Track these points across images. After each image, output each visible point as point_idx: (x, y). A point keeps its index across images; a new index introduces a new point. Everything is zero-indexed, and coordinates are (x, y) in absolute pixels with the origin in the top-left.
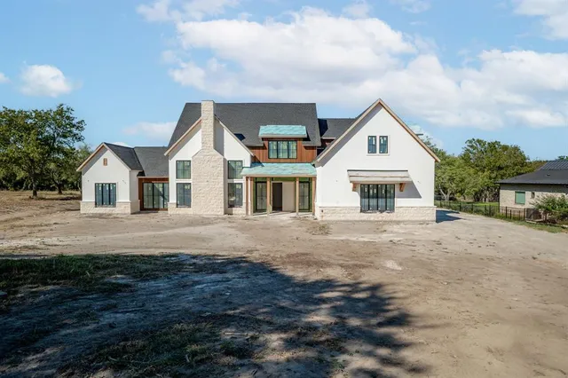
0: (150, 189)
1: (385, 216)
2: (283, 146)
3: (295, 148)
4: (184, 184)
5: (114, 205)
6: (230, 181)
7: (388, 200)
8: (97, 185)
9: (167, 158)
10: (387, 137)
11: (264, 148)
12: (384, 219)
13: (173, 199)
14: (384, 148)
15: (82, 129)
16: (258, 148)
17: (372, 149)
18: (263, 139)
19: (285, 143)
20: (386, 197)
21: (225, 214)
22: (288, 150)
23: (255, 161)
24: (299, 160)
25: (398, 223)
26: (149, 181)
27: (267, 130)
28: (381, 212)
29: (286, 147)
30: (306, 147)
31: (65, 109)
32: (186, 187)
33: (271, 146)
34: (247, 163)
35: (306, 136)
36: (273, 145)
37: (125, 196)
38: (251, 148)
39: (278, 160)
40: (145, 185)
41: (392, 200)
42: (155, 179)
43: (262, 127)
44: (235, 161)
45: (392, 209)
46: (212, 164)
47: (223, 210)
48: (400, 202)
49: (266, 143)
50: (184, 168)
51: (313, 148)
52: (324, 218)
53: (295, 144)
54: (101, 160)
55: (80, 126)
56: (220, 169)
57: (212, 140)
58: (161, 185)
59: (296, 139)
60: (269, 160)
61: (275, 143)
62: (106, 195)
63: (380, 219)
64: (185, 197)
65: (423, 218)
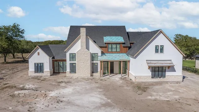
0: (57, 64)
1: (162, 79)
2: (114, 46)
3: (119, 47)
4: (73, 63)
5: (43, 72)
6: (92, 62)
7: (163, 73)
8: (35, 64)
9: (66, 52)
10: (163, 46)
11: (106, 47)
12: (161, 81)
13: (68, 70)
14: (162, 50)
15: (23, 33)
16: (104, 47)
17: (157, 51)
18: (105, 43)
19: (115, 45)
20: (162, 72)
21: (91, 76)
22: (116, 48)
23: (103, 53)
24: (121, 52)
25: (167, 82)
26: (56, 61)
27: (107, 39)
28: (160, 78)
29: (115, 47)
30: (124, 47)
31: (16, 25)
32: (74, 65)
33: (109, 46)
34: (100, 54)
35: (124, 42)
36: (110, 46)
37: (47, 68)
38: (101, 47)
39: (112, 52)
40: (55, 62)
41: (165, 73)
42: (60, 60)
43: (104, 38)
44: (95, 54)
45: (165, 77)
46: (85, 55)
47: (90, 74)
48: (168, 74)
49: (107, 45)
50: (73, 57)
51: (127, 47)
52: (136, 81)
53: (119, 45)
54: (37, 53)
55: (22, 32)
56: (89, 58)
57: (85, 45)
58: (62, 63)
59: (120, 44)
60: (108, 52)
61: (111, 45)
62: (39, 68)
63: (160, 81)
64: (73, 69)
65: (177, 80)
